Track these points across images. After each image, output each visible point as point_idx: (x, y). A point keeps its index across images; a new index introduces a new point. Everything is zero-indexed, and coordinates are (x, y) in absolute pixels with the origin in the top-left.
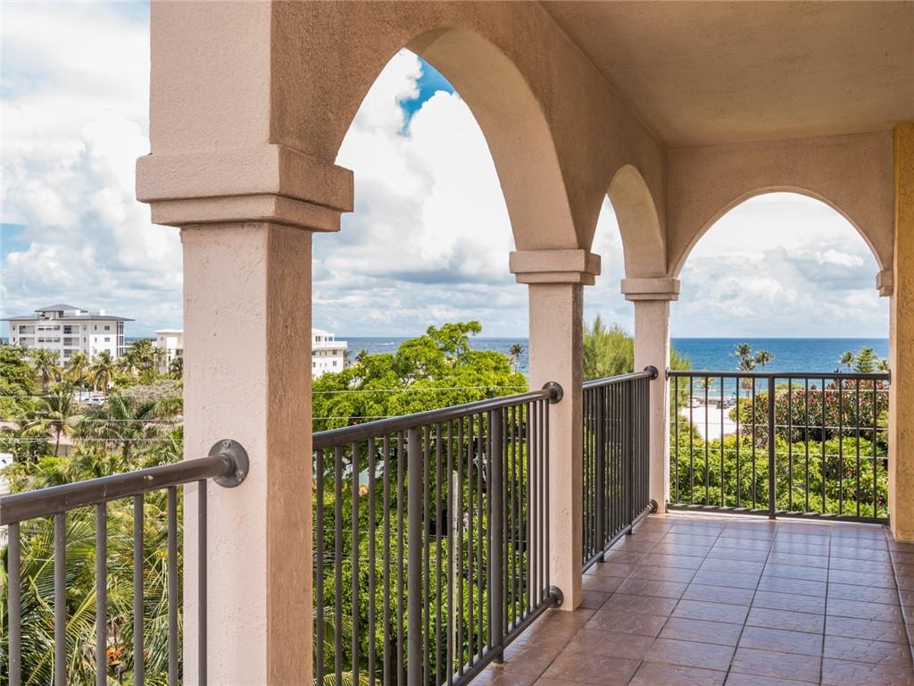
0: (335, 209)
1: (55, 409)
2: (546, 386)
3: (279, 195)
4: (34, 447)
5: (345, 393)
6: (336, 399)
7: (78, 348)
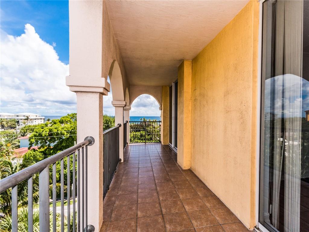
5: (47, 127)
6: (45, 129)
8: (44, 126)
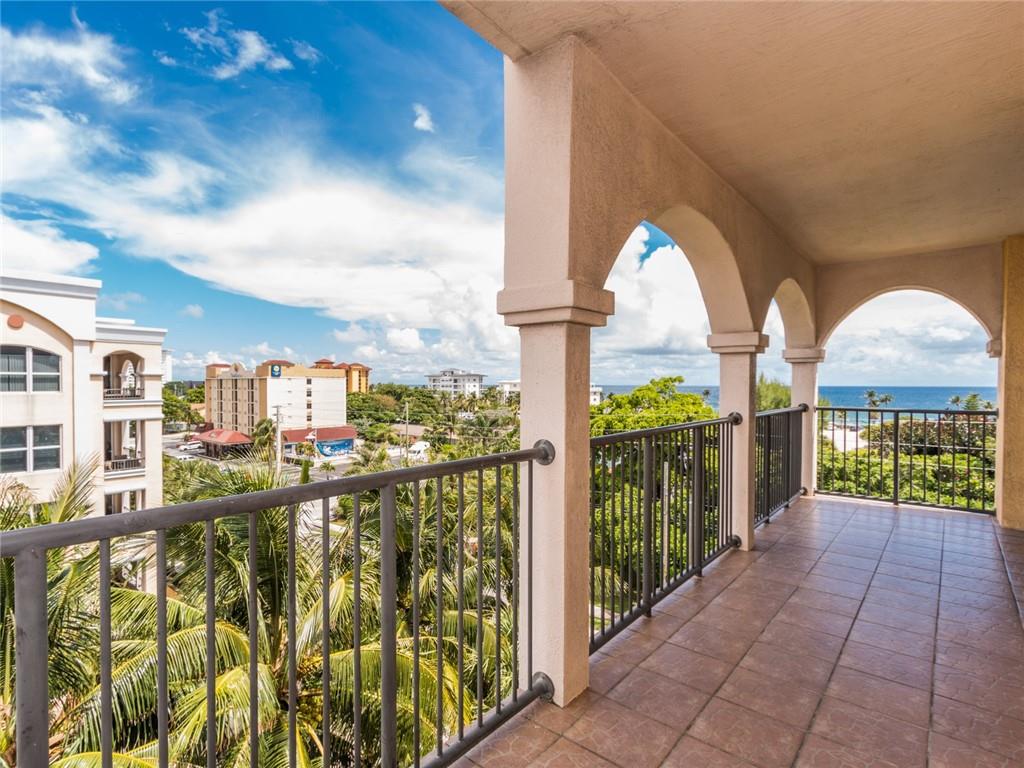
0: (603, 314)
1: (449, 420)
2: (731, 415)
3: (573, 307)
4: (440, 439)
5: (601, 416)
7: (460, 390)
8: (596, 411)
